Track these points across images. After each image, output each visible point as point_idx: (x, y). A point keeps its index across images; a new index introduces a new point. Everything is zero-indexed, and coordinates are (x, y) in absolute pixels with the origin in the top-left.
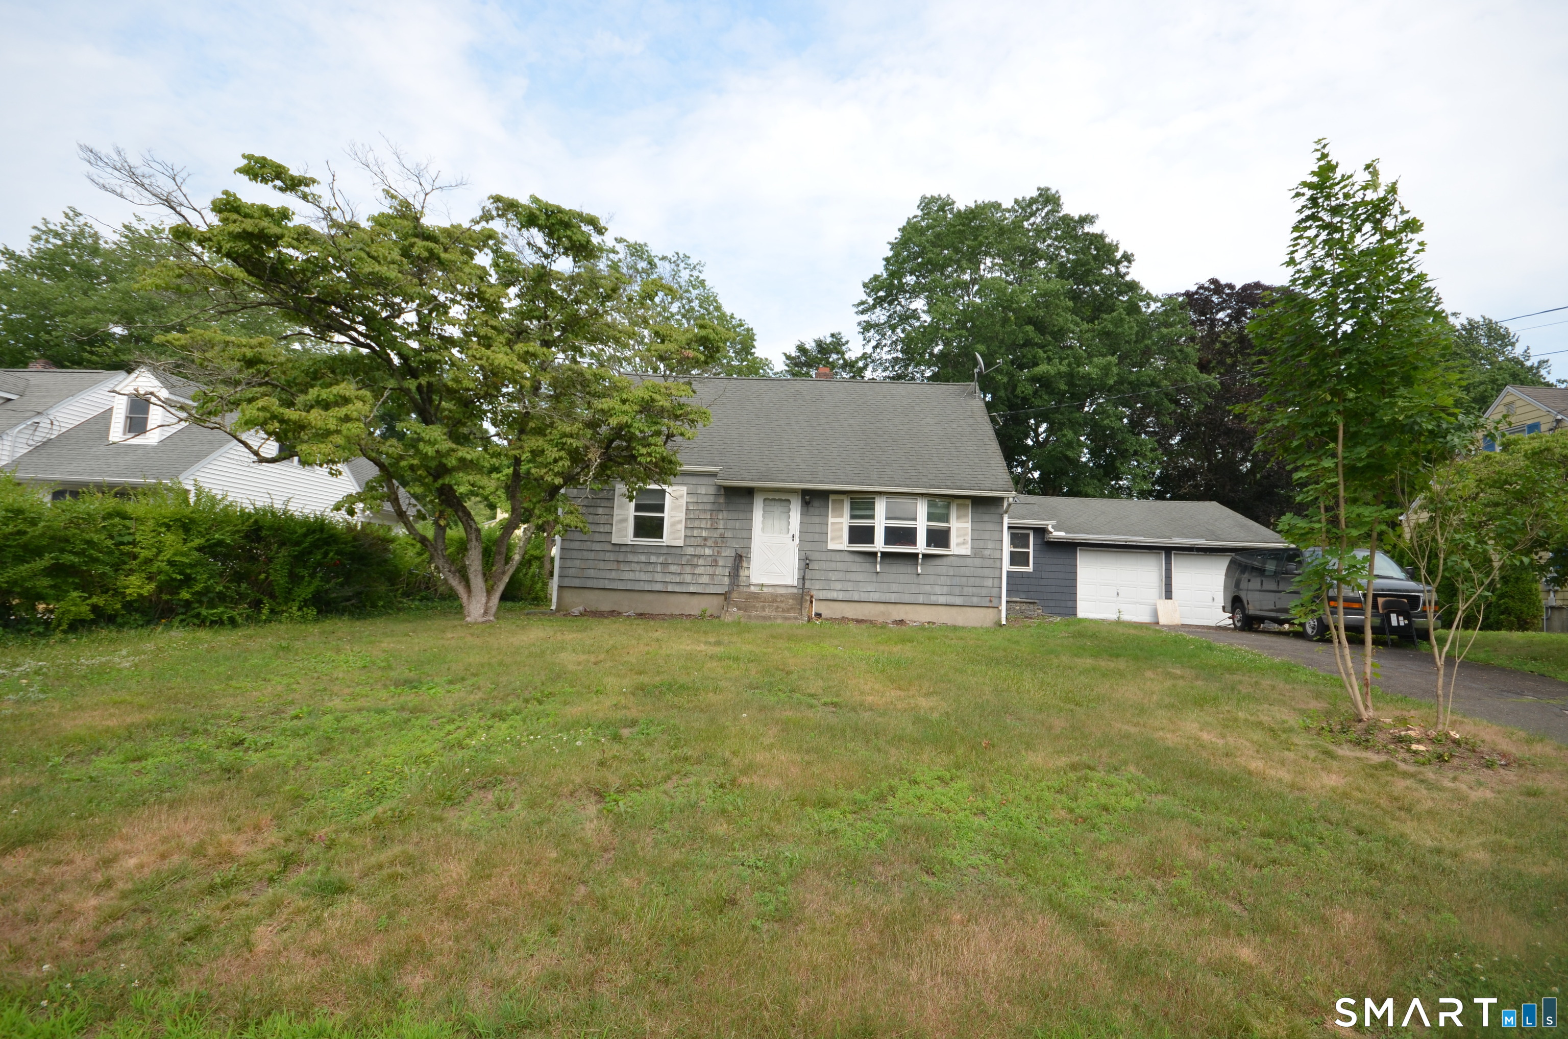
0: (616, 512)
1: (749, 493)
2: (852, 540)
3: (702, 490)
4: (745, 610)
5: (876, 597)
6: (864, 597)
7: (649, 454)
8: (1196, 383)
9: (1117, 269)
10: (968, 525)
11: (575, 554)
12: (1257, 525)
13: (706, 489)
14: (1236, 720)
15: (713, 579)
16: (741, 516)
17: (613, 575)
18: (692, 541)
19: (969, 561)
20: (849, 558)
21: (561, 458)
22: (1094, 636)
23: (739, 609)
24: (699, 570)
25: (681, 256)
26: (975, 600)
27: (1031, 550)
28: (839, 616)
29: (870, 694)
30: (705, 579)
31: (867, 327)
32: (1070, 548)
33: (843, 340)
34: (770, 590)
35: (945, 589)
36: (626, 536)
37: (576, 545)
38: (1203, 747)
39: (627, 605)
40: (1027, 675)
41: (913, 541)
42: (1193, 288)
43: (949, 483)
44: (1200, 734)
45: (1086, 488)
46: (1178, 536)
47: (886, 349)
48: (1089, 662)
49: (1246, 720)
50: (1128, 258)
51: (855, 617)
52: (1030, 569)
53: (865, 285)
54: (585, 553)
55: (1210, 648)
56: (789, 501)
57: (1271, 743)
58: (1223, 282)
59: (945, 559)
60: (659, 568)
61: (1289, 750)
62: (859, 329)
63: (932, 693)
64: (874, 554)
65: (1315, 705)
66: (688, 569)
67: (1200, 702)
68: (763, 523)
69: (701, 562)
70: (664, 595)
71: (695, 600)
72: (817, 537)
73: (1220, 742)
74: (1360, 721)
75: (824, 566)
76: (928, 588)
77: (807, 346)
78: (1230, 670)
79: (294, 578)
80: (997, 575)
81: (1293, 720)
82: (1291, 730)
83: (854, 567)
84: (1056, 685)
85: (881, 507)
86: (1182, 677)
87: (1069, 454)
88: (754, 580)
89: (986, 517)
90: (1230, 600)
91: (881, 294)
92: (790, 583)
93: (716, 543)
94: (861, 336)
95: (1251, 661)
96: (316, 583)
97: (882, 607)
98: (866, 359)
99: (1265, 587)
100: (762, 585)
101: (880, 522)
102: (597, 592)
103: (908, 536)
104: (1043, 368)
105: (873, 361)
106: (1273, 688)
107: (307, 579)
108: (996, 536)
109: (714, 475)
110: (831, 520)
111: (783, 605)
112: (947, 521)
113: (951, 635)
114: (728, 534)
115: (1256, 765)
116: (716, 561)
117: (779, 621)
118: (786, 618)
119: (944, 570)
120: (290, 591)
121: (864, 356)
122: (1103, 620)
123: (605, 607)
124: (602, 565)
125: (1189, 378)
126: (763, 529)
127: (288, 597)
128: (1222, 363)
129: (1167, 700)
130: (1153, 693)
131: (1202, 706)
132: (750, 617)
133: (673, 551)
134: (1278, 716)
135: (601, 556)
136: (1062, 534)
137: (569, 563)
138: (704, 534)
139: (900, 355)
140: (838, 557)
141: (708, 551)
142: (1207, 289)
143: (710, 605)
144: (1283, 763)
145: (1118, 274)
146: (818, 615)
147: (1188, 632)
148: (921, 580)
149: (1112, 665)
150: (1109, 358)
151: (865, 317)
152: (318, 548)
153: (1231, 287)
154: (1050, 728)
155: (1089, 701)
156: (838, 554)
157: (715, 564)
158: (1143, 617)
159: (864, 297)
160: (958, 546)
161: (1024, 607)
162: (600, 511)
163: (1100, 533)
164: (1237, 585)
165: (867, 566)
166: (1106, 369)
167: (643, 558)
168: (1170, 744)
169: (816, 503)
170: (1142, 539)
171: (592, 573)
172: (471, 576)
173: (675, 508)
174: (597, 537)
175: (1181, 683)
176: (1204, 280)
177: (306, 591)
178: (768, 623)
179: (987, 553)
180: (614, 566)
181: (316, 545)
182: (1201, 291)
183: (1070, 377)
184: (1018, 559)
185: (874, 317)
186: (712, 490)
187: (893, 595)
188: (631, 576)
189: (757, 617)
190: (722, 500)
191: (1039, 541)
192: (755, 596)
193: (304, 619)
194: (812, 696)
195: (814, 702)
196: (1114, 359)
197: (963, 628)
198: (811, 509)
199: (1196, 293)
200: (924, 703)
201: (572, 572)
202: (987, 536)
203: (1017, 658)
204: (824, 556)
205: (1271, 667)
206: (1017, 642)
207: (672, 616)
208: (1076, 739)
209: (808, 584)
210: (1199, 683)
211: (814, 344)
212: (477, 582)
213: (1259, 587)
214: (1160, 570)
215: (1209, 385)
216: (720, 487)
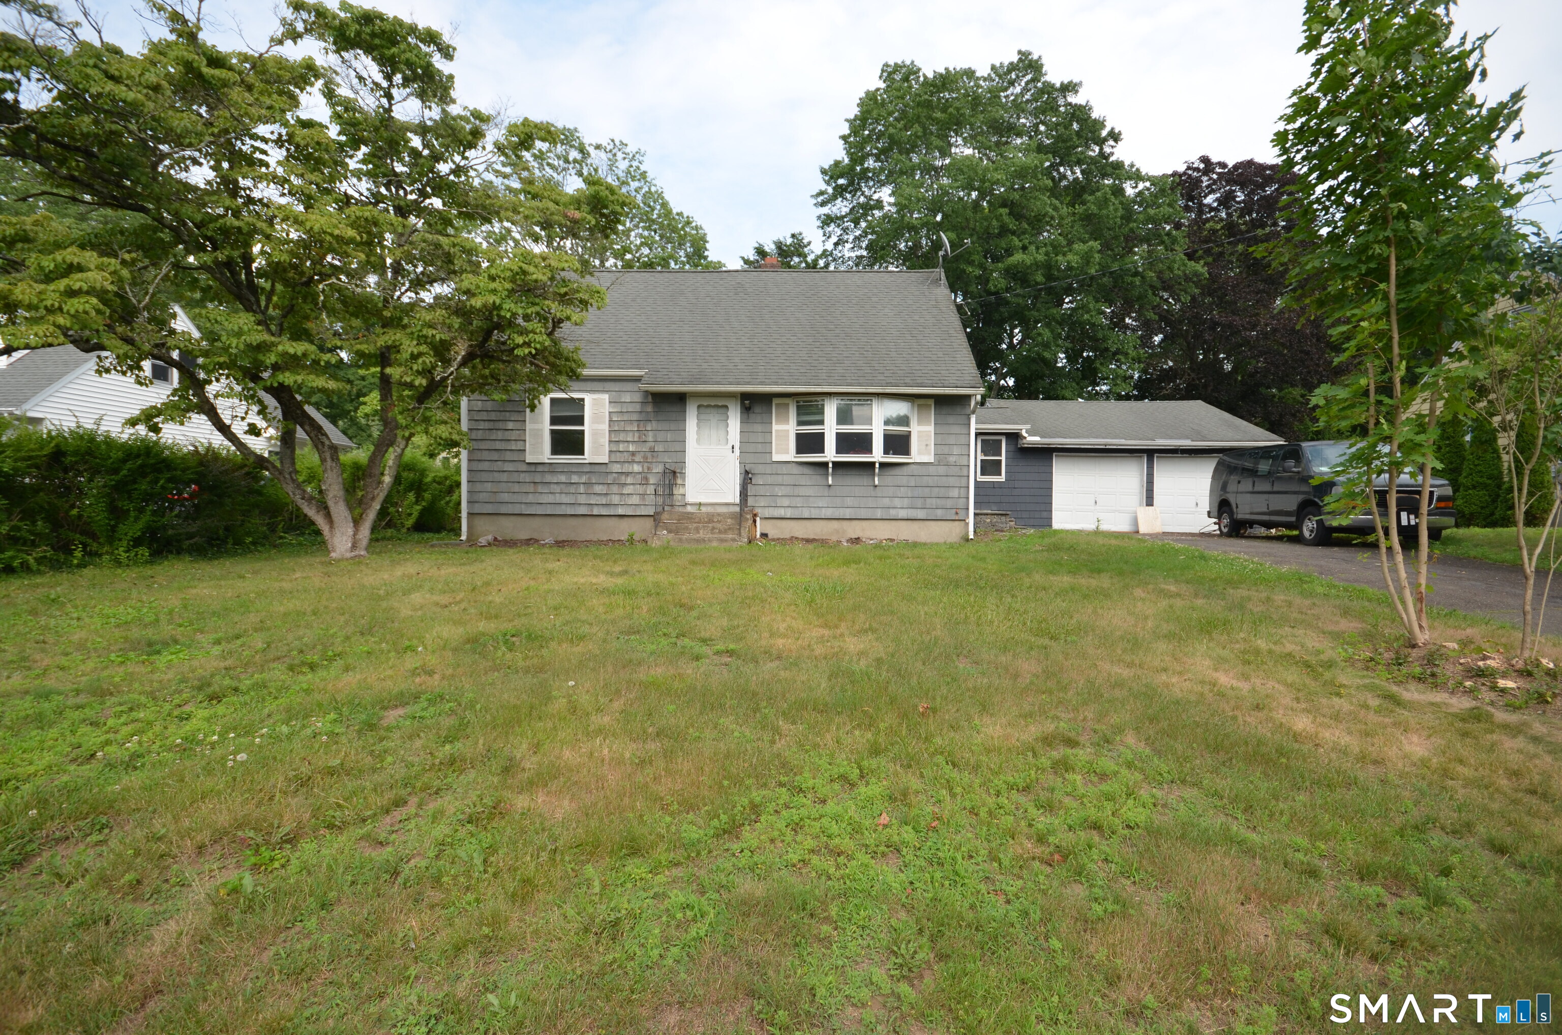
0: (528, 426)
1: (679, 400)
2: (800, 450)
3: (627, 398)
4: (677, 532)
5: (829, 513)
6: (815, 513)
7: (527, 344)
8: (1184, 271)
9: (1101, 149)
10: (930, 428)
11: (484, 476)
12: (1245, 423)
13: (631, 396)
14: (1257, 652)
15: (644, 499)
16: (673, 426)
17: (531, 498)
18: (619, 457)
19: (932, 470)
20: (797, 470)
21: (420, 354)
22: (1072, 548)
23: (670, 532)
24: (626, 490)
25: (617, 143)
26: (939, 513)
27: (1003, 458)
28: (788, 536)
29: (785, 636)
30: (635, 500)
31: (827, 220)
32: (1045, 454)
33: (805, 241)
34: (710, 509)
35: (906, 502)
36: (542, 454)
37: (485, 466)
38: (1222, 695)
39: (548, 532)
40: (991, 600)
41: (868, 450)
42: (1181, 168)
43: (908, 380)
44: (1215, 675)
45: (1064, 392)
46: (1161, 438)
47: (848, 246)
48: (1066, 580)
49: (1270, 652)
50: (1115, 136)
51: (805, 536)
52: (1002, 478)
53: (824, 172)
54: (496, 474)
55: (1203, 557)
56: (726, 407)
57: (1312, 685)
58: (1215, 159)
59: (905, 468)
60: (582, 489)
61: (1338, 695)
62: (819, 223)
63: (866, 631)
64: (825, 465)
65: (1346, 625)
66: (615, 489)
67: (1207, 627)
68: (698, 433)
69: (629, 480)
70: (589, 519)
71: (625, 523)
72: (760, 448)
73: (1244, 686)
74: (1414, 646)
75: (770, 480)
76: (886, 502)
77: (767, 249)
78: (1230, 583)
79: (117, 513)
80: (964, 484)
81: (1331, 651)
82: (1330, 665)
83: (803, 480)
84: (1026, 612)
85: (831, 411)
86: (1178, 595)
87: (1047, 355)
88: (690, 499)
89: (951, 419)
90: (1216, 505)
91: (841, 181)
92: (731, 501)
93: (645, 458)
94: (821, 232)
95: (1253, 571)
96: (146, 518)
97: (835, 524)
98: (826, 257)
99: (1257, 489)
100: (700, 504)
101: (831, 428)
102: (512, 518)
103: (862, 442)
104: (1018, 257)
105: (834, 260)
106: (1290, 604)
107: (132, 514)
108: (963, 440)
109: (637, 379)
110: (775, 427)
111: (719, 526)
112: (908, 425)
113: (907, 553)
114: (659, 448)
115: (1302, 723)
116: (646, 479)
117: (715, 544)
118: (722, 541)
119: (904, 480)
120: (113, 529)
121: (825, 254)
122: (1080, 531)
123: (523, 535)
124: (516, 488)
125: (1176, 266)
126: (698, 441)
127: (112, 537)
128: (1208, 252)
129: (1165, 628)
130: (1146, 618)
131: (1209, 633)
132: (680, 540)
133: (597, 468)
134: (1309, 644)
135: (515, 477)
136: (1037, 439)
137: (478, 487)
138: (631, 448)
139: (865, 253)
140: (785, 469)
141: (637, 468)
142: (1197, 169)
143: (640, 528)
144: (1337, 717)
145: (1102, 154)
146: (764, 535)
147: (1177, 540)
148: (879, 492)
149: (1093, 582)
150: (1091, 243)
151: (825, 210)
152: (144, 475)
153: (1223, 165)
154: (1016, 676)
155: (1068, 633)
156: (784, 466)
157: (645, 482)
158: (1121, 525)
159: (823, 187)
160: (920, 453)
161: (995, 519)
162: (510, 425)
163: (1078, 437)
164: (1224, 488)
165: (818, 479)
166: (1087, 259)
167: (563, 478)
168: (1177, 693)
169: (757, 409)
170: (1123, 441)
171: (505, 497)
172: (331, 504)
173: (596, 419)
174: (509, 456)
175: (1178, 603)
176: (1194, 158)
177: (133, 528)
178: (702, 546)
179: (952, 459)
180: (531, 488)
181: (142, 471)
182: (1190, 172)
183: (1048, 267)
184: (990, 467)
185: (834, 209)
186: (638, 397)
187: (848, 510)
188: (550, 499)
189: (689, 541)
190: (649, 408)
191: (1012, 448)
192: (689, 517)
193: (134, 562)
194: (704, 641)
195: (704, 649)
196: (1096, 245)
197: (925, 544)
198: (751, 415)
199: (1185, 173)
200: (852, 645)
201: (482, 497)
202: (952, 440)
203: (981, 578)
204: (768, 469)
205: (1280, 578)
206: (983, 559)
207: (600, 543)
208: (1051, 693)
209: (751, 501)
210: (1200, 602)
211: (773, 247)
212: (340, 511)
213: (1250, 489)
214: (1142, 475)
215: (1196, 274)
216: (646, 393)
